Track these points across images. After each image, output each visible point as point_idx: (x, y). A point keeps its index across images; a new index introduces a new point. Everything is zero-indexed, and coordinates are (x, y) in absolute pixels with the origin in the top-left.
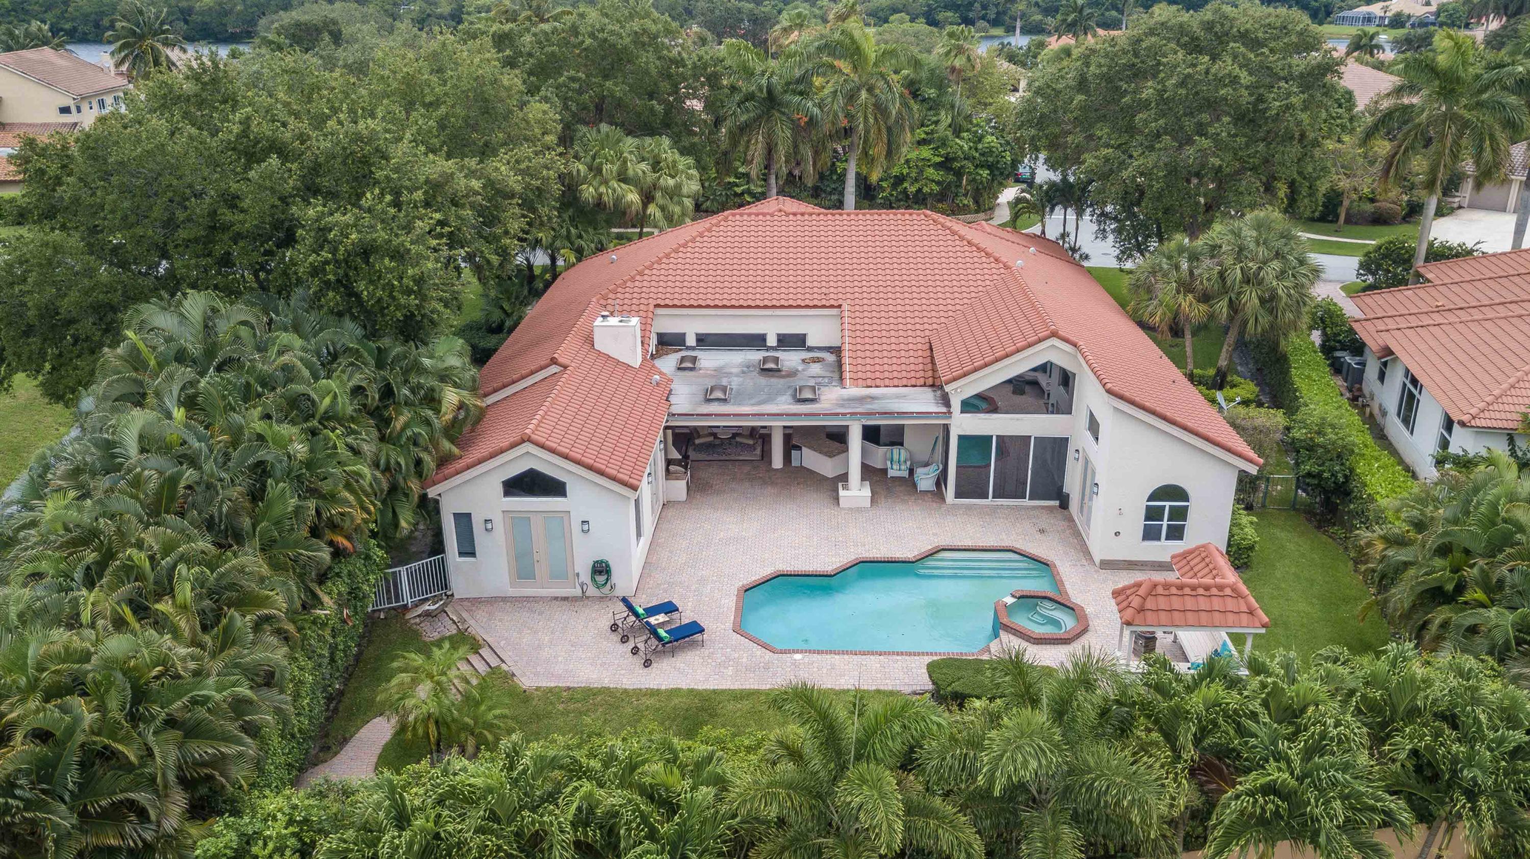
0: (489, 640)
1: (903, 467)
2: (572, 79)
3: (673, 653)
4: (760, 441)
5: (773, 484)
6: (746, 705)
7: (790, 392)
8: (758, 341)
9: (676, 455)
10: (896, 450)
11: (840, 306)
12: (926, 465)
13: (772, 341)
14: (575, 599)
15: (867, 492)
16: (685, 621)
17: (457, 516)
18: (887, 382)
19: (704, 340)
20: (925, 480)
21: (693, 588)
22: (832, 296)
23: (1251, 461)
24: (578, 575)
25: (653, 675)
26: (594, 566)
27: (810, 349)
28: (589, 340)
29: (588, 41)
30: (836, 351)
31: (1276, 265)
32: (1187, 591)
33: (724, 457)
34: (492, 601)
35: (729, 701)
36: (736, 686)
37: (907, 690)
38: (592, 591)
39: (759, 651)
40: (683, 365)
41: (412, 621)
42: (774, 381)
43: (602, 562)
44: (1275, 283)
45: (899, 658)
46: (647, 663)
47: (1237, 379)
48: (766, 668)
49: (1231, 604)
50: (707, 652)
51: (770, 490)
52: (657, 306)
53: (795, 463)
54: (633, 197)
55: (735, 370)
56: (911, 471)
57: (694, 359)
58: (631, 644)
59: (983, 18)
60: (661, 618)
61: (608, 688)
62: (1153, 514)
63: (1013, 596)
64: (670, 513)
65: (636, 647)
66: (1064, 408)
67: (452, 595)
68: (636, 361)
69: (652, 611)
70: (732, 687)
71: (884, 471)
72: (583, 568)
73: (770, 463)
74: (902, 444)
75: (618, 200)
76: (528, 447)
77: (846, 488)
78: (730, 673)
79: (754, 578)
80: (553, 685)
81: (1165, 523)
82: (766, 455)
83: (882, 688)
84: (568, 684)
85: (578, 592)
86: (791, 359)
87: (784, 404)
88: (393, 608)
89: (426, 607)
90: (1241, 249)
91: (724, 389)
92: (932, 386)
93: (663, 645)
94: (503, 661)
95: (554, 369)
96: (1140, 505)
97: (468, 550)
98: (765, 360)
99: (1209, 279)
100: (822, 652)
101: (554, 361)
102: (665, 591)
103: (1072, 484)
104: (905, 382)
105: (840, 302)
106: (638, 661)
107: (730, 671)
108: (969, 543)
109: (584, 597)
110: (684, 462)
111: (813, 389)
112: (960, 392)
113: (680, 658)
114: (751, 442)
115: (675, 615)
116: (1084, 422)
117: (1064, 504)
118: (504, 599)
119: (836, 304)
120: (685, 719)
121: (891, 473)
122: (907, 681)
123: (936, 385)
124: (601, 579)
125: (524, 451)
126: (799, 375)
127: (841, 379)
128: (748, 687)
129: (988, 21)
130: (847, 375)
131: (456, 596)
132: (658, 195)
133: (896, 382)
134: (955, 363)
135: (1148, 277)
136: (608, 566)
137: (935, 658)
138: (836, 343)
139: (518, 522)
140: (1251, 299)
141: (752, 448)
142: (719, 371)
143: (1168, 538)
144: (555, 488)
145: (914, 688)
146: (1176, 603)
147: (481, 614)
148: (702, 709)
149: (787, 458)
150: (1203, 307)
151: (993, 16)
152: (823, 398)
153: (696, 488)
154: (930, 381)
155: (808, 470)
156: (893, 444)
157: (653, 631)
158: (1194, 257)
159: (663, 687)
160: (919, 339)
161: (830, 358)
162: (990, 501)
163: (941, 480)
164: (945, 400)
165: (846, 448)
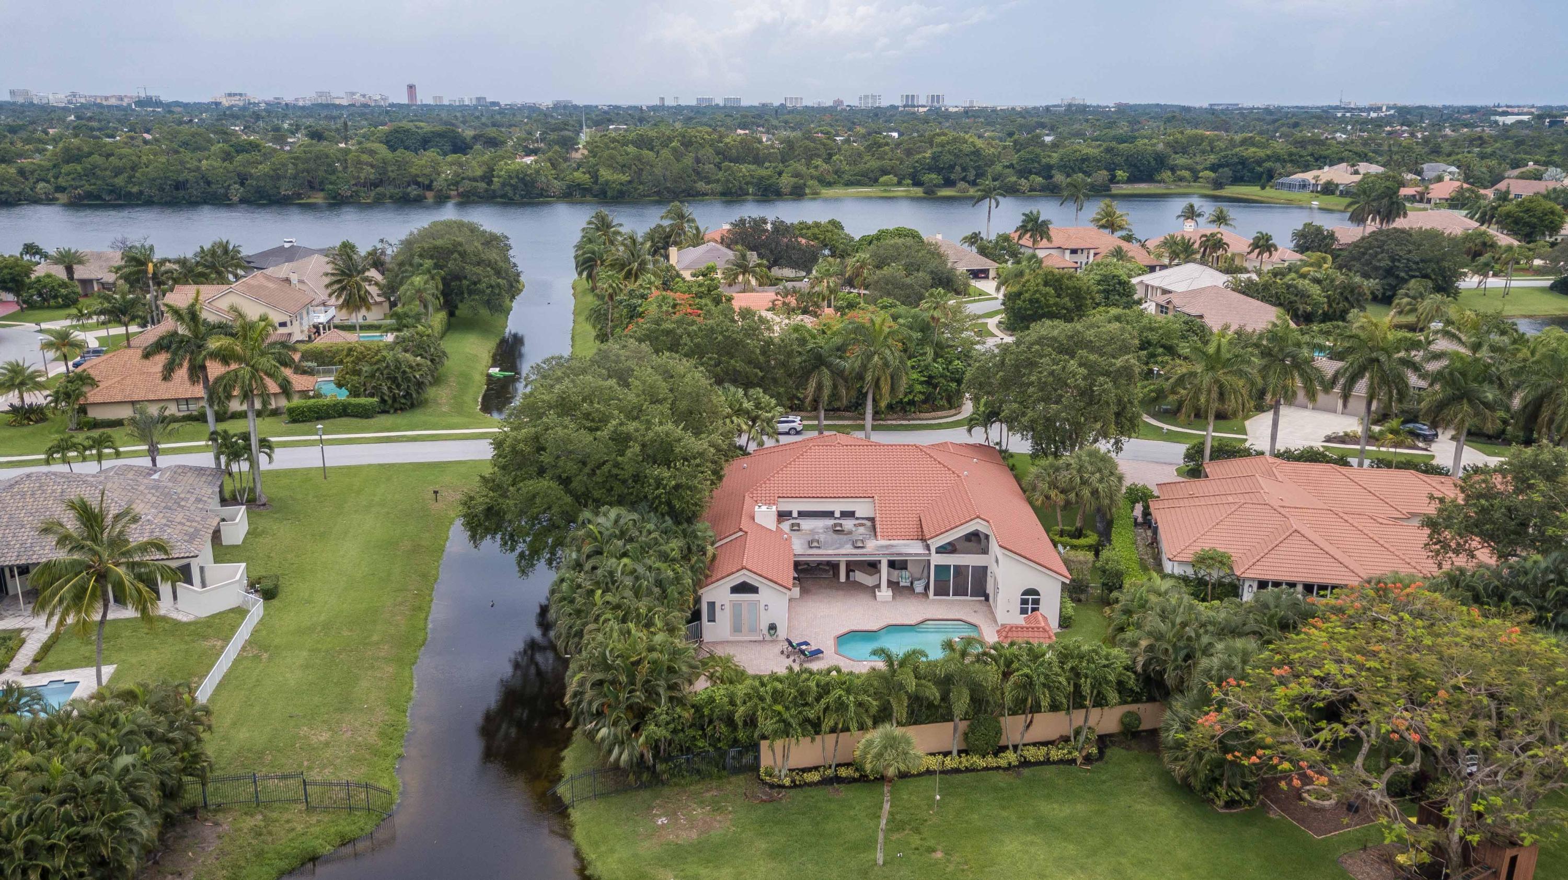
1: (908, 581)
2: (710, 359)
3: (812, 659)
4: (833, 568)
5: (842, 589)
7: (850, 542)
8: (830, 514)
9: (797, 575)
10: (904, 572)
11: (874, 497)
12: (919, 579)
13: (837, 515)
14: (760, 641)
15: (890, 593)
16: (815, 649)
17: (709, 603)
18: (899, 537)
19: (801, 514)
20: (919, 587)
21: (814, 634)
22: (869, 492)
23: (1067, 578)
24: (761, 630)
26: (769, 626)
27: (858, 519)
28: (753, 518)
29: (720, 338)
30: (872, 520)
31: (1098, 475)
32: (1025, 629)
33: (814, 576)
34: (722, 643)
38: (768, 638)
39: (847, 661)
40: (794, 528)
42: (841, 536)
43: (773, 624)
47: (1089, 532)
49: (1042, 635)
50: (826, 659)
51: (841, 592)
52: (778, 498)
53: (852, 579)
55: (821, 531)
56: (912, 583)
57: (798, 525)
58: (792, 658)
59: (964, 179)
60: (804, 647)
62: (1025, 602)
64: (795, 602)
65: (794, 659)
66: (985, 551)
67: (704, 640)
68: (773, 526)
69: (800, 644)
71: (898, 583)
72: (764, 626)
73: (839, 579)
74: (907, 569)
76: (744, 571)
77: (879, 591)
79: (841, 633)
81: (1030, 606)
82: (837, 575)
85: (764, 638)
86: (848, 524)
87: (848, 549)
90: (1081, 467)
91: (815, 541)
93: (808, 656)
95: (741, 533)
96: (1018, 598)
97: (712, 619)
98: (836, 525)
99: (1065, 482)
101: (741, 530)
102: (804, 636)
103: (990, 589)
104: (908, 537)
105: (874, 495)
108: (941, 617)
109: (764, 641)
110: (800, 578)
111: (862, 541)
112: (935, 544)
114: (828, 568)
115: (811, 647)
116: (993, 559)
117: (987, 599)
118: (730, 641)
119: (872, 496)
121: (902, 584)
123: (923, 540)
124: (772, 632)
125: (743, 573)
126: (854, 533)
127: (875, 535)
129: (968, 182)
130: (879, 533)
131: (706, 640)
133: (903, 537)
134: (932, 529)
136: (775, 626)
138: (871, 515)
139: (736, 606)
140: (1086, 492)
141: (828, 571)
142: (813, 532)
144: (753, 590)
146: (1020, 634)
147: (719, 647)
149: (848, 576)
150: (1063, 496)
151: (972, 178)
152: (867, 545)
153: (804, 591)
154: (920, 538)
155: (859, 582)
156: (902, 569)
157: (802, 652)
158: (1057, 469)
160: (914, 516)
161: (869, 523)
162: (951, 597)
163: (927, 587)
164: (928, 547)
165: (879, 572)
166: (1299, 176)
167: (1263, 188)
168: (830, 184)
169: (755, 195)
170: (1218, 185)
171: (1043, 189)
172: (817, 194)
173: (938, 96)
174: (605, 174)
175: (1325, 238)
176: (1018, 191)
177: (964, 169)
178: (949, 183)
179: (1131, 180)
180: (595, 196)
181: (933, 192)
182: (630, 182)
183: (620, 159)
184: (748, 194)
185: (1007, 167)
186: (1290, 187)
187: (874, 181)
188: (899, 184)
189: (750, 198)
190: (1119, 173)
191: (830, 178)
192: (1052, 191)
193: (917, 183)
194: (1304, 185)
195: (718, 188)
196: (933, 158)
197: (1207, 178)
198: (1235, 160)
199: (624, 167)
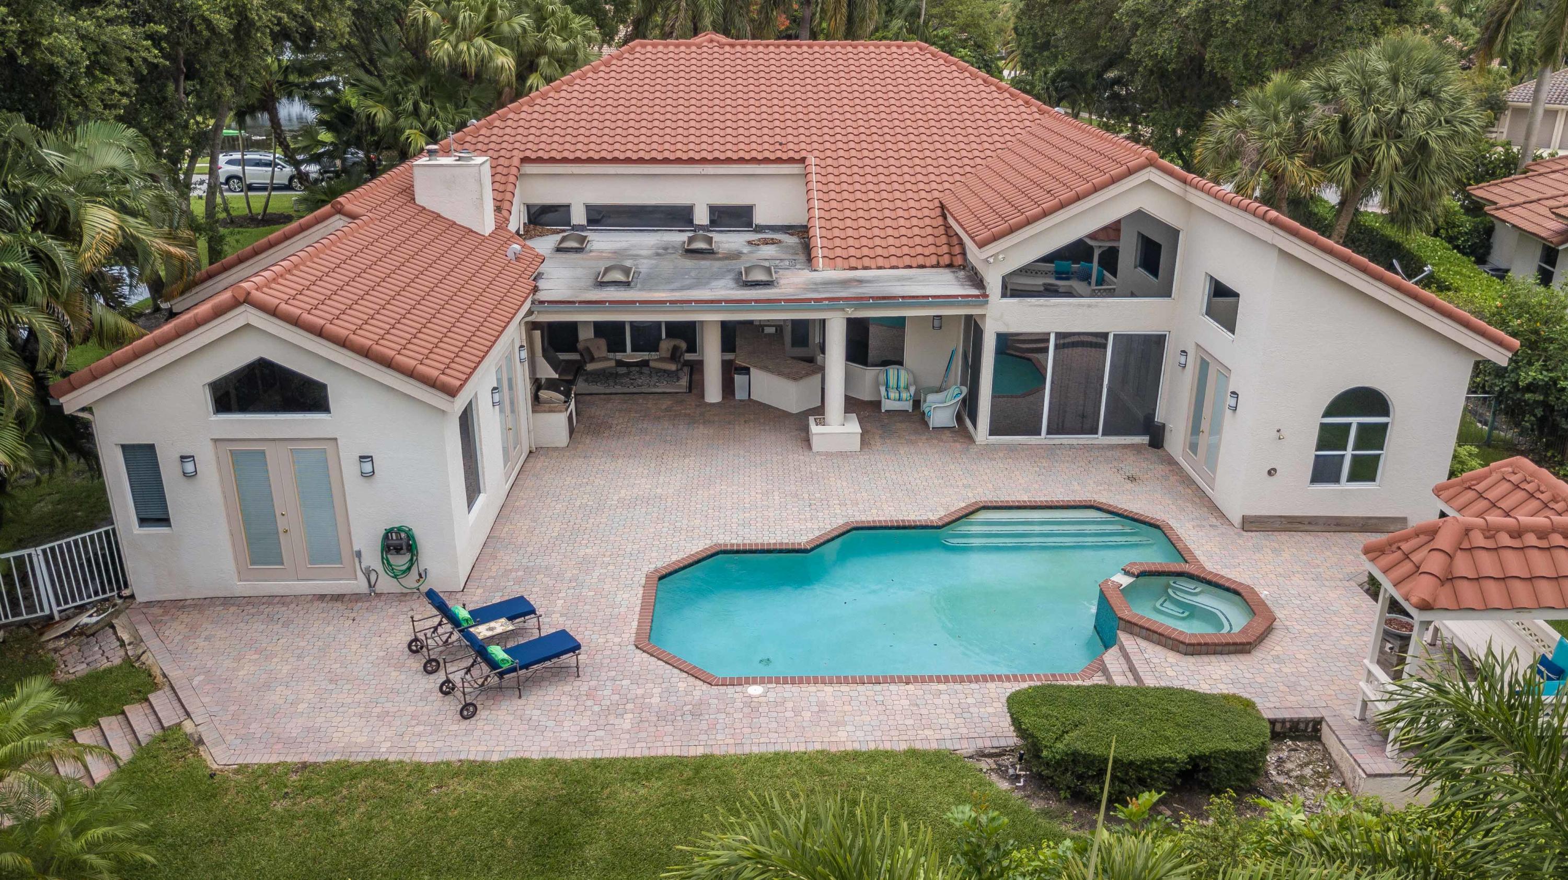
0: (173, 674)
1: (905, 395)
3: (519, 689)
4: (686, 369)
5: (707, 422)
6: (656, 789)
7: (732, 275)
8: (680, 216)
9: (547, 372)
10: (892, 371)
11: (803, 160)
12: (939, 390)
13: (701, 217)
14: (356, 598)
15: (854, 427)
16: (547, 631)
17: (128, 450)
18: (880, 261)
19: (598, 216)
20: (942, 409)
21: (568, 575)
22: (791, 146)
23: (1500, 343)
24: (359, 554)
25: (477, 733)
26: (386, 537)
27: (760, 229)
28: (408, 192)
30: (802, 231)
31: (1425, 106)
32: (1531, 539)
33: (632, 390)
34: (204, 605)
35: (623, 781)
36: (639, 751)
37: (967, 748)
38: (386, 583)
39: (682, 682)
40: (564, 245)
41: (51, 645)
42: (705, 263)
43: (399, 530)
44: (1422, 133)
45: (942, 687)
46: (468, 711)
48: (696, 714)
50: (584, 688)
51: (701, 430)
52: (526, 160)
53: (740, 395)
54: (505, 60)
55: (644, 253)
56: (917, 404)
57: (583, 239)
58: (440, 677)
60: (500, 626)
61: (386, 763)
62: (1332, 439)
63: (1127, 573)
64: (539, 463)
65: (448, 681)
67: (132, 596)
68: (487, 225)
69: (483, 615)
70: (630, 754)
71: (877, 404)
72: (367, 541)
73: (702, 395)
74: (900, 363)
75: (483, 63)
76: (247, 314)
77: (821, 422)
78: (627, 725)
79: (674, 558)
80: (274, 760)
81: (1349, 453)
82: (696, 386)
83: (918, 746)
84: (306, 758)
85: (361, 584)
86: (730, 240)
87: (724, 289)
88: (26, 624)
89: (84, 619)
91: (627, 271)
92: (950, 266)
93: (501, 675)
94: (188, 714)
95: (338, 222)
96: (1311, 423)
97: (154, 514)
98: (692, 241)
99: (1326, 132)
100: (801, 681)
101: (338, 208)
102: (518, 581)
103: (1169, 408)
104: (907, 260)
105: (803, 154)
106: (453, 705)
107: (627, 722)
108: (1023, 497)
109: (372, 595)
110: (563, 386)
111: (768, 270)
112: (998, 264)
113: (532, 698)
114: (673, 367)
115: (531, 621)
116: (1199, 301)
117: (1157, 440)
118: (227, 601)
119: (797, 157)
120: (534, 822)
121: (887, 405)
122: (965, 731)
124: (400, 561)
125: (240, 322)
126: (744, 258)
127: (809, 259)
128: (661, 752)
130: (819, 253)
131: (140, 598)
132: (543, 60)
133: (894, 262)
135: (1234, 134)
136: (410, 536)
137: (1025, 685)
138: (798, 219)
139: (244, 459)
140: (1389, 156)
141: (673, 376)
142: (620, 254)
143: (1352, 478)
144: (306, 395)
145: (980, 744)
146: (1514, 564)
147: (175, 631)
148: (566, 801)
149: (728, 387)
152: (782, 282)
153: (585, 427)
154: (946, 260)
155: (760, 404)
156: (885, 363)
157: (480, 650)
158: (1300, 104)
159: (495, 758)
160: (924, 203)
161: (791, 238)
162: (1043, 438)
163: (969, 406)
164: (977, 281)
165: (822, 369)
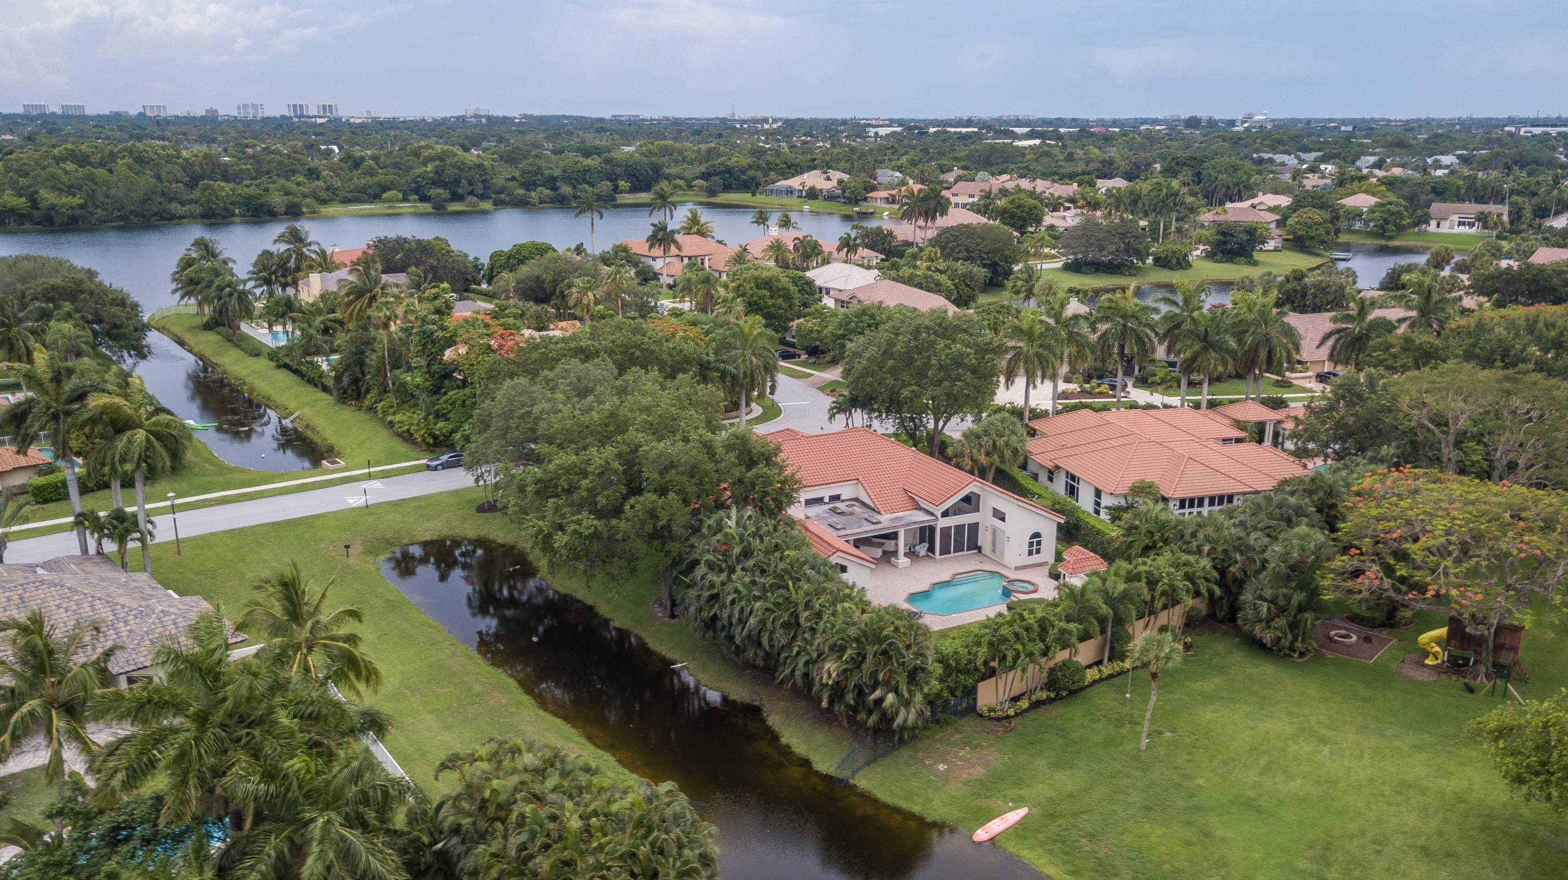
7: (864, 520)
11: (858, 479)
13: (827, 500)
15: (908, 559)
18: (898, 510)
20: (922, 551)
22: (852, 474)
27: (843, 501)
30: (858, 500)
49: (1095, 562)
55: (826, 515)
56: (910, 549)
59: (472, 193)
62: (1030, 545)
77: (897, 559)
81: (1035, 548)
86: (842, 506)
91: (836, 524)
96: (1027, 541)
103: (983, 542)
104: (905, 509)
108: (962, 571)
112: (937, 510)
116: (992, 515)
117: (980, 550)
123: (924, 510)
126: (856, 513)
127: (878, 511)
129: (477, 196)
130: (881, 509)
133: (902, 509)
138: (853, 496)
143: (1036, 554)
151: (480, 192)
152: (881, 520)
154: (915, 507)
158: (978, 436)
161: (859, 503)
162: (952, 555)
166: (783, 183)
167: (754, 194)
168: (324, 202)
169: (244, 216)
170: (712, 193)
171: (553, 201)
172: (314, 212)
173: (330, 106)
174: (48, 197)
175: (886, 236)
176: (528, 203)
177: (470, 183)
178: (457, 197)
179: (634, 190)
180: (38, 223)
181: (443, 207)
182: (82, 206)
183: (64, 178)
184: (234, 215)
185: (510, 180)
186: (779, 192)
187: (376, 198)
188: (405, 200)
189: (238, 219)
190: (621, 183)
191: (324, 195)
192: (561, 202)
193: (424, 199)
194: (790, 192)
195: (197, 209)
196: (436, 172)
197: (701, 187)
198: (722, 168)
199: (71, 189)
